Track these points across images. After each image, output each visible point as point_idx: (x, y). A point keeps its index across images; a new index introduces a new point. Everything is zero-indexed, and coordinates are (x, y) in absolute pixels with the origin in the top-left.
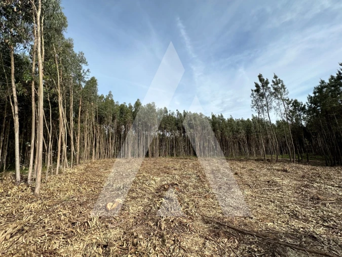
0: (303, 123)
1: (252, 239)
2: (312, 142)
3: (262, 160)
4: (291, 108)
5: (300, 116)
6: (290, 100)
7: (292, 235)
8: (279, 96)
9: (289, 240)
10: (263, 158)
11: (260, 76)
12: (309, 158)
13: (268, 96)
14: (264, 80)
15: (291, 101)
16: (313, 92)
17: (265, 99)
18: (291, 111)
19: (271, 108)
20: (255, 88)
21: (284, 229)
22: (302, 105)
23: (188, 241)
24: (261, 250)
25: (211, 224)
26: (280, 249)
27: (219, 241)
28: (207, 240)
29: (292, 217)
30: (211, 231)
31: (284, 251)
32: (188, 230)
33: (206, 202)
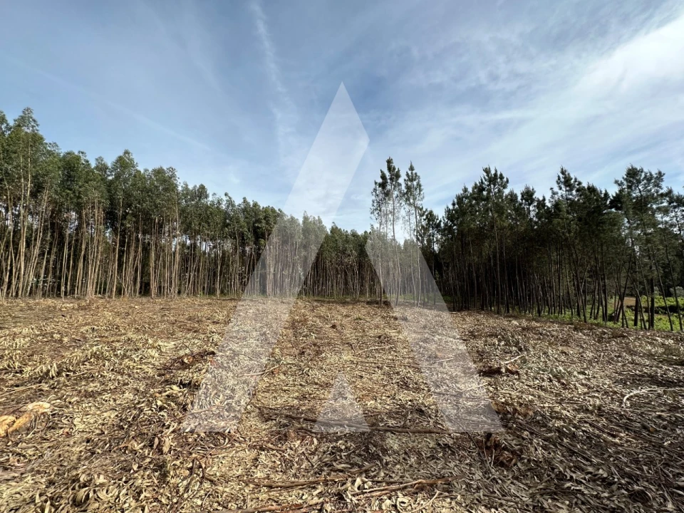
0: (436, 247)
2: (442, 277)
3: (377, 303)
4: (424, 223)
5: (433, 236)
6: (424, 210)
7: (397, 413)
9: (391, 422)
10: (379, 299)
11: (389, 162)
13: (396, 198)
14: (394, 169)
15: (425, 212)
16: (452, 202)
17: (391, 202)
18: (423, 227)
19: (398, 218)
20: (380, 181)
21: (388, 407)
22: (437, 219)
23: (223, 462)
24: (351, 446)
25: (274, 421)
26: (377, 438)
27: (284, 447)
28: (264, 450)
29: (401, 388)
30: (273, 433)
31: (383, 439)
32: (227, 440)
33: (272, 381)
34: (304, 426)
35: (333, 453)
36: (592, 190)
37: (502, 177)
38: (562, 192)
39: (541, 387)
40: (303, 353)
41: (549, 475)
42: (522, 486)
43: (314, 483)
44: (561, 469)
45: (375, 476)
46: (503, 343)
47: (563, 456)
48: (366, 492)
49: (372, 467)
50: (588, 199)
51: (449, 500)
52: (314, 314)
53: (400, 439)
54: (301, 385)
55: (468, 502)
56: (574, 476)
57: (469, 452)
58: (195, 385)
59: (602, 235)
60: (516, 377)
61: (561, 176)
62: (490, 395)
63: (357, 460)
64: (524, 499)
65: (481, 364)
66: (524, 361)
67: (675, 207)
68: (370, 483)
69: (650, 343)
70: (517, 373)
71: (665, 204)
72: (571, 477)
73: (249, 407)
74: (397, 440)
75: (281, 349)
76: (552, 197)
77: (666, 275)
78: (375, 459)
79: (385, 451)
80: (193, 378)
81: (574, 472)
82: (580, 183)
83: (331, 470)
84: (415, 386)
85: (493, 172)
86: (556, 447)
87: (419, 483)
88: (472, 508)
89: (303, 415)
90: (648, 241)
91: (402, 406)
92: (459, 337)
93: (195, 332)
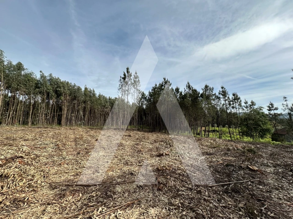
0: (144, 107)
1: (95, 188)
3: (119, 129)
4: (140, 96)
5: (144, 102)
6: (141, 91)
7: (122, 176)
8: (136, 87)
9: (119, 180)
10: (119, 127)
11: (128, 69)
12: (143, 128)
13: (129, 84)
15: (141, 92)
16: (151, 89)
18: (140, 98)
19: (130, 93)
20: (123, 76)
22: (146, 95)
23: (22, 216)
24: (99, 194)
25: (58, 189)
26: (111, 188)
27: (62, 201)
28: (50, 205)
29: (125, 165)
30: (57, 195)
31: (114, 188)
32: (26, 204)
33: (59, 169)
34: (75, 188)
35: (89, 199)
36: (195, 91)
37: (169, 82)
38: (187, 90)
39: (176, 159)
40: (79, 153)
41: (174, 191)
42: (166, 196)
43: (77, 215)
44: (178, 187)
45: (108, 205)
46: (165, 144)
47: (180, 183)
48: (103, 213)
49: (108, 201)
50: (194, 93)
51: (139, 208)
52: (87, 135)
53: (122, 187)
54: (76, 169)
55: (146, 207)
56: (182, 189)
57: (149, 187)
58: (5, 176)
59: (197, 106)
60: (168, 156)
61: (188, 84)
62: (159, 164)
63: (101, 199)
64: (166, 201)
65: (157, 152)
66: (171, 150)
67: (216, 99)
68: (106, 209)
69: (207, 142)
70: (169, 155)
71: (214, 98)
72: (181, 190)
73: (43, 184)
74: (121, 187)
75: (67, 152)
76: (185, 92)
77: (213, 120)
78: (110, 198)
79: (114, 193)
80: (4, 172)
81: (182, 188)
82: (193, 88)
83: (87, 207)
84: (131, 163)
85: (166, 80)
86: (177, 180)
87: (128, 204)
88: (147, 209)
89: (75, 183)
90: (209, 109)
91: (125, 173)
92: (150, 142)
93: (10, 146)
